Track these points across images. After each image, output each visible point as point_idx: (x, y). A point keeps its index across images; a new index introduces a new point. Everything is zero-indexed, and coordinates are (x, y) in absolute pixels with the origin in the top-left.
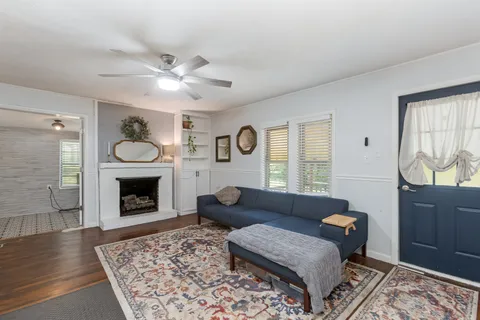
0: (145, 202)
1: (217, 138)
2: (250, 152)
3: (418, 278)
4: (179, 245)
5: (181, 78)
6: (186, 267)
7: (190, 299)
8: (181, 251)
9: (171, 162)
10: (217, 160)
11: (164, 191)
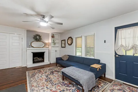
0: (41, 59)
1: (62, 41)
2: (71, 45)
3: (121, 85)
4: (50, 72)
5: (47, 22)
6: (49, 79)
7: (48, 88)
8: (49, 74)
9: (48, 47)
10: (62, 47)
11: (46, 56)
